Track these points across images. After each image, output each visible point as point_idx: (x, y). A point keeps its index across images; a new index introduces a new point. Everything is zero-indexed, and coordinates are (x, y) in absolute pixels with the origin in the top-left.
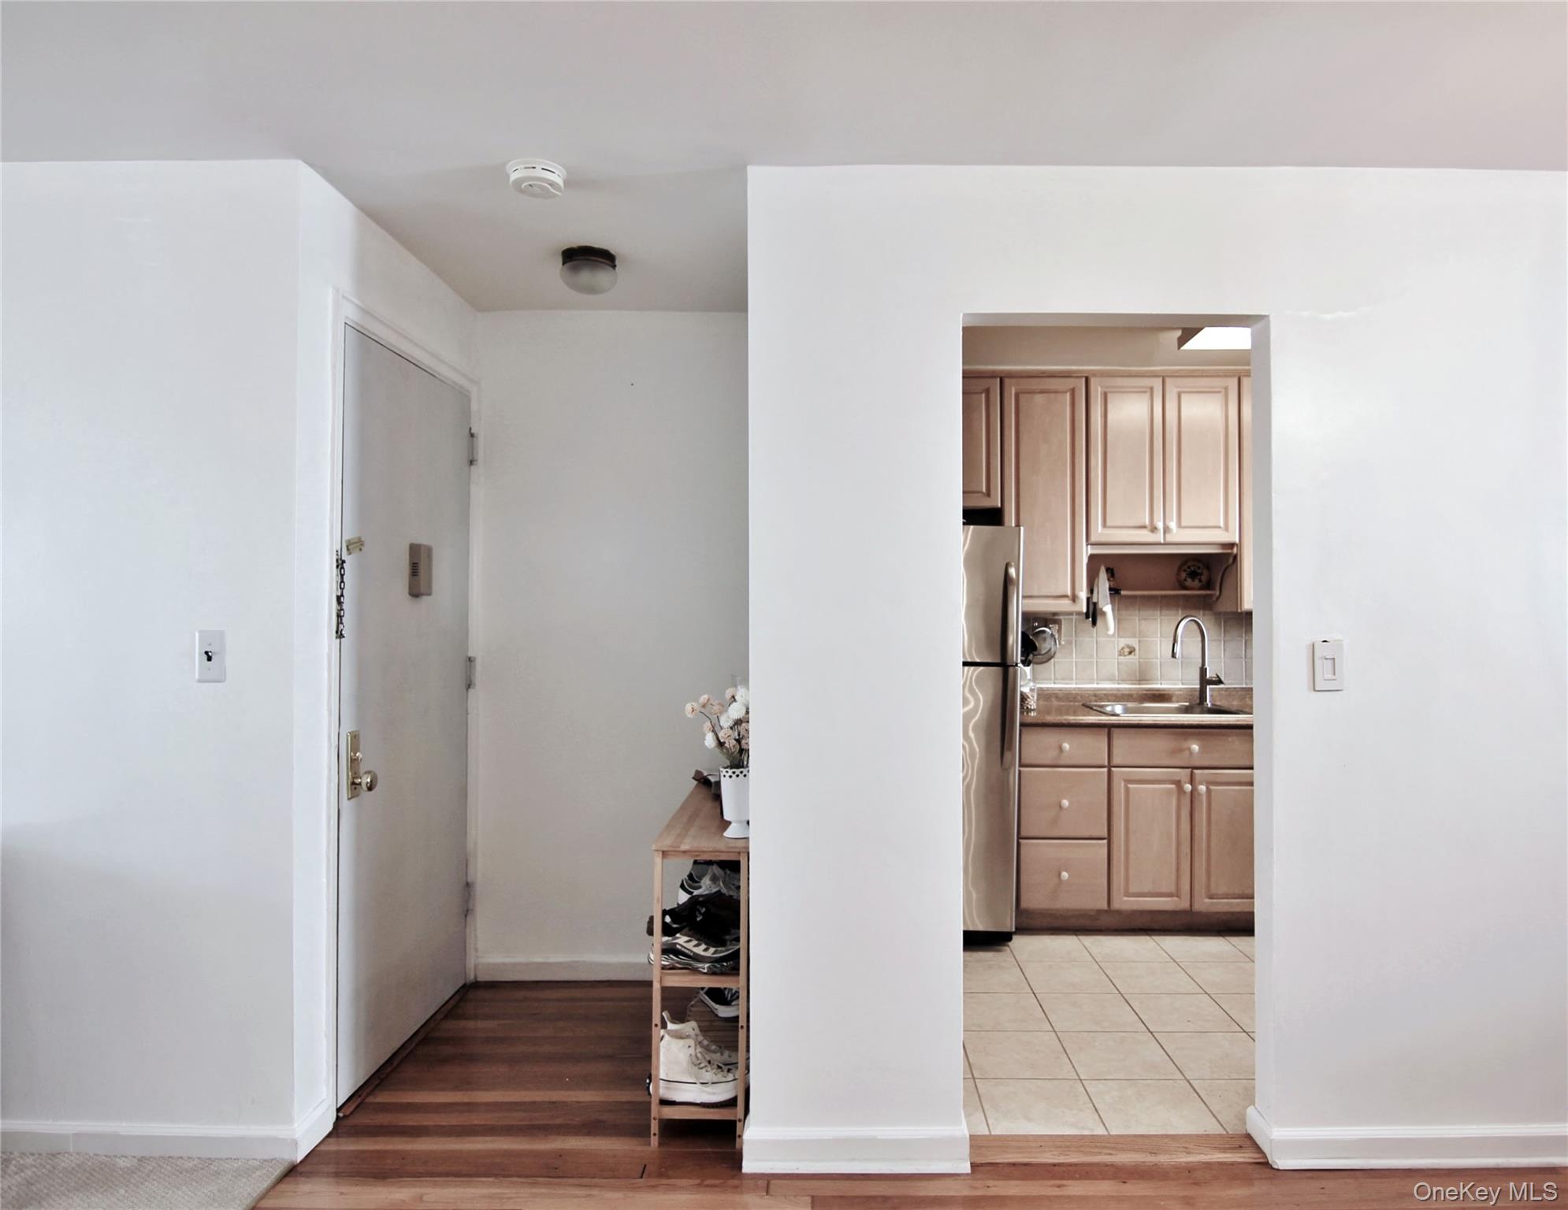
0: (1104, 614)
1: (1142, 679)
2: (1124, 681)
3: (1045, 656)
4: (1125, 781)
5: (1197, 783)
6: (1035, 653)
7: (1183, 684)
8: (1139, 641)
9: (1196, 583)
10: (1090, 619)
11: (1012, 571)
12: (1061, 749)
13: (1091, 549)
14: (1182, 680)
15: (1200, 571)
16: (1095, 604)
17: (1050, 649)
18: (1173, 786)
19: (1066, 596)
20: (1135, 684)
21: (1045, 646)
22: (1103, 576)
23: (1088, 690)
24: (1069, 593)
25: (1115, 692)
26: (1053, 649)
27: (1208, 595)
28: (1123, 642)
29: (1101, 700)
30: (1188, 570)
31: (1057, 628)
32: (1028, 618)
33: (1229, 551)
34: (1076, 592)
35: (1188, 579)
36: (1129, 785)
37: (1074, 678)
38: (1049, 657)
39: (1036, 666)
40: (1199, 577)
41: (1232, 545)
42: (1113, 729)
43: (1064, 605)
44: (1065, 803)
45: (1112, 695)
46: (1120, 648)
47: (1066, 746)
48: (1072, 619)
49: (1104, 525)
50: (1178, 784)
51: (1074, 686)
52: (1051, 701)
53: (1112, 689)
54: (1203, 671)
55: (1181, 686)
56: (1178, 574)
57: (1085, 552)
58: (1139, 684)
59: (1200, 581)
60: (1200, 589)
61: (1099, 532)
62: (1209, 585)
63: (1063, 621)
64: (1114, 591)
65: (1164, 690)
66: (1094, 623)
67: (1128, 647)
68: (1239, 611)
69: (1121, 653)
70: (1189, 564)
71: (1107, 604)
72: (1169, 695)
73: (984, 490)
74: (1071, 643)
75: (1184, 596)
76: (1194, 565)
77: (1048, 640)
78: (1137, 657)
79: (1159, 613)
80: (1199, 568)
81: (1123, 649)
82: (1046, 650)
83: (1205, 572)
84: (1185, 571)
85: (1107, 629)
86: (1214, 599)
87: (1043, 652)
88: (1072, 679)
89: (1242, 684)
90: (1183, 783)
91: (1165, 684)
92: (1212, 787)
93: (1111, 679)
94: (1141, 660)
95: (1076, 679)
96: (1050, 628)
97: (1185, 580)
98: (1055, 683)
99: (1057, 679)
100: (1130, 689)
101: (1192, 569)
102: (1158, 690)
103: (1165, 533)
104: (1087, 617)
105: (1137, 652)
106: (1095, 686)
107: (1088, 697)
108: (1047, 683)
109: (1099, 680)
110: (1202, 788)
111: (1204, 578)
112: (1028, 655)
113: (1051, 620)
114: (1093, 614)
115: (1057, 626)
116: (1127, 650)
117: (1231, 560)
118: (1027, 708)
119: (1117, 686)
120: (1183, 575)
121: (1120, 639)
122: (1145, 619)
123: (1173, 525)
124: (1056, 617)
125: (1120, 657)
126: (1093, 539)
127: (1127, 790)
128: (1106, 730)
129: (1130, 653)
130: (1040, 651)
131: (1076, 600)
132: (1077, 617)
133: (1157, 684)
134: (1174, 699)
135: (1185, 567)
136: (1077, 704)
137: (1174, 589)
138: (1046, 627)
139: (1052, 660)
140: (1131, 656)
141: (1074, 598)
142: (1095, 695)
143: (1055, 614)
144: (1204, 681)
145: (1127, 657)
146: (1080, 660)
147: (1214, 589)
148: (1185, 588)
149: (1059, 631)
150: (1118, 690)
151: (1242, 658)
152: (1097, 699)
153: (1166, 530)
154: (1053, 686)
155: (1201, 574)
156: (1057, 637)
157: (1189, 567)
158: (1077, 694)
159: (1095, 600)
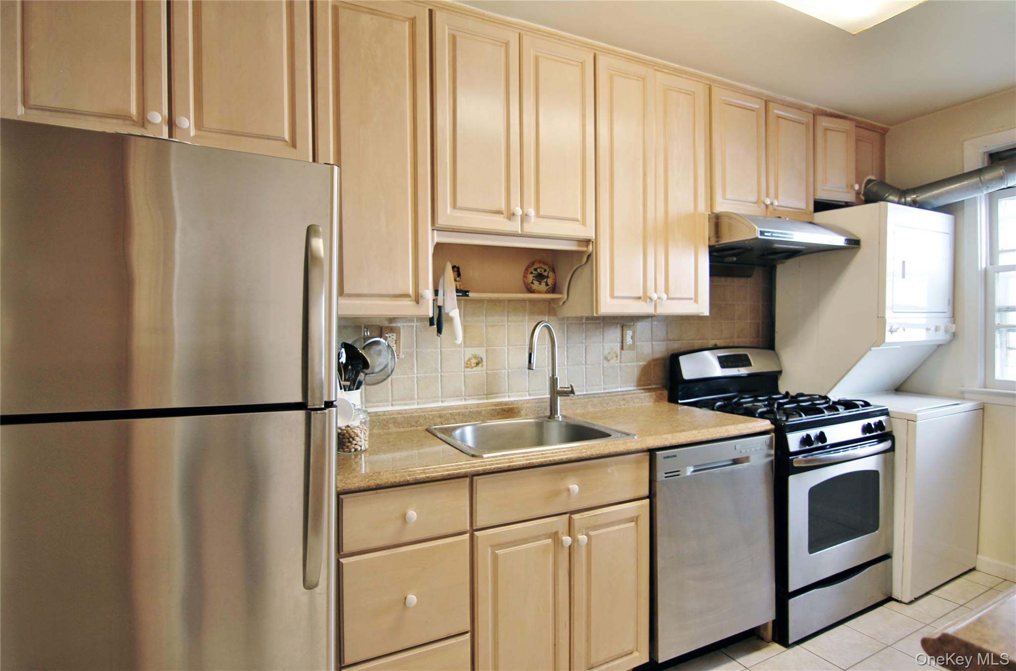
0: (451, 320)
1: (489, 394)
2: (470, 396)
3: (381, 373)
4: (491, 546)
5: (576, 531)
6: (367, 371)
7: (530, 395)
8: (487, 351)
9: (543, 287)
10: (435, 326)
11: (318, 244)
12: (404, 517)
13: (438, 235)
14: (528, 391)
15: (546, 274)
16: (440, 308)
17: (386, 366)
18: (550, 541)
19: (407, 296)
20: (483, 399)
21: (377, 360)
22: (449, 274)
23: (432, 410)
24: (411, 291)
25: (463, 410)
26: (390, 365)
27: (553, 299)
28: (470, 352)
29: (447, 421)
30: (534, 272)
31: (395, 337)
32: (348, 324)
33: (584, 249)
34: (420, 291)
35: (535, 282)
36: (497, 552)
37: (416, 397)
38: (386, 374)
39: (368, 387)
40: (545, 280)
41: (587, 242)
42: (475, 478)
43: (405, 308)
44: (412, 599)
45: (459, 414)
46: (467, 359)
47: (412, 514)
48: (413, 327)
49: (454, 206)
50: (555, 536)
51: (416, 406)
52: (389, 428)
53: (458, 407)
54: (553, 381)
55: (528, 398)
56: (525, 277)
57: (431, 239)
58: (487, 399)
59: (547, 285)
60: (547, 292)
61: (447, 215)
62: (554, 289)
63: (401, 328)
64: (462, 293)
65: (512, 403)
66: (439, 331)
67: (475, 357)
68: (595, 315)
69: (468, 365)
70: (535, 267)
71: (455, 308)
72: (518, 408)
73: (287, 137)
74: (411, 356)
75: (531, 301)
76: (540, 268)
77: (384, 353)
78: (485, 369)
79: (506, 318)
80: (545, 271)
81: (469, 360)
82: (382, 367)
83: (551, 274)
84: (532, 273)
85: (455, 337)
86: (561, 303)
87: (377, 370)
88: (413, 399)
89: (583, 391)
90: (560, 533)
91: (514, 396)
92: (591, 533)
93: (457, 396)
94: (488, 372)
95: (418, 398)
96: (386, 339)
97: (532, 283)
98: (392, 405)
99: (395, 400)
100: (478, 405)
101: (539, 271)
102: (506, 404)
103: (522, 221)
104: (432, 324)
105: (484, 363)
106: (440, 404)
107: (433, 419)
108: (383, 406)
109: (444, 397)
110: (583, 538)
111: (550, 281)
112: (357, 375)
113: (387, 327)
114: (438, 322)
115: (395, 335)
116: (474, 361)
117: (585, 259)
118: (356, 450)
119: (463, 403)
120: (530, 277)
121: (466, 349)
122: (493, 326)
123: (532, 212)
124: (394, 325)
125: (467, 370)
126: (441, 221)
127: (495, 557)
128: (468, 480)
129: (477, 364)
130: (373, 368)
131: (420, 301)
132: (419, 324)
133: (505, 396)
134: (523, 413)
135: (532, 270)
136: (419, 428)
137: (521, 292)
138: (381, 337)
139: (390, 378)
140: (479, 368)
141: (418, 299)
142: (440, 416)
143: (392, 320)
144: (555, 392)
145: (475, 369)
146: (422, 375)
147: (561, 293)
148: (531, 291)
149: (397, 342)
150: (465, 407)
151: (583, 364)
152: (442, 420)
153: (524, 218)
154: (390, 408)
155: (547, 277)
156: (394, 349)
157: (536, 270)
158: (419, 417)
159: (440, 303)
